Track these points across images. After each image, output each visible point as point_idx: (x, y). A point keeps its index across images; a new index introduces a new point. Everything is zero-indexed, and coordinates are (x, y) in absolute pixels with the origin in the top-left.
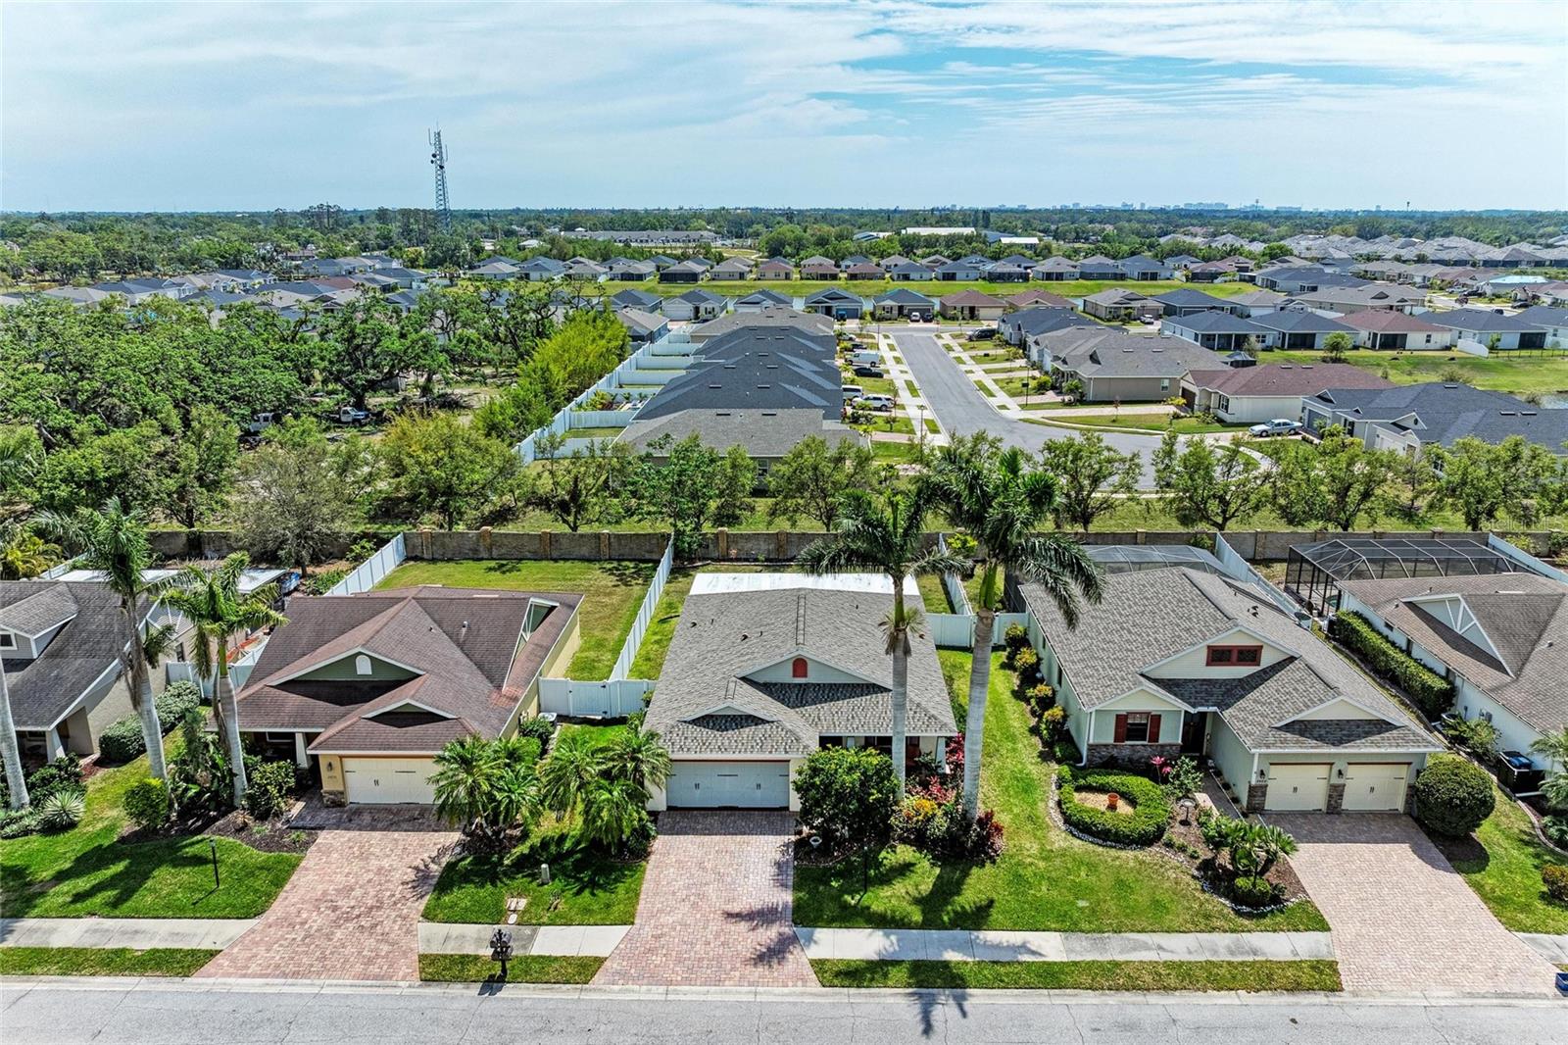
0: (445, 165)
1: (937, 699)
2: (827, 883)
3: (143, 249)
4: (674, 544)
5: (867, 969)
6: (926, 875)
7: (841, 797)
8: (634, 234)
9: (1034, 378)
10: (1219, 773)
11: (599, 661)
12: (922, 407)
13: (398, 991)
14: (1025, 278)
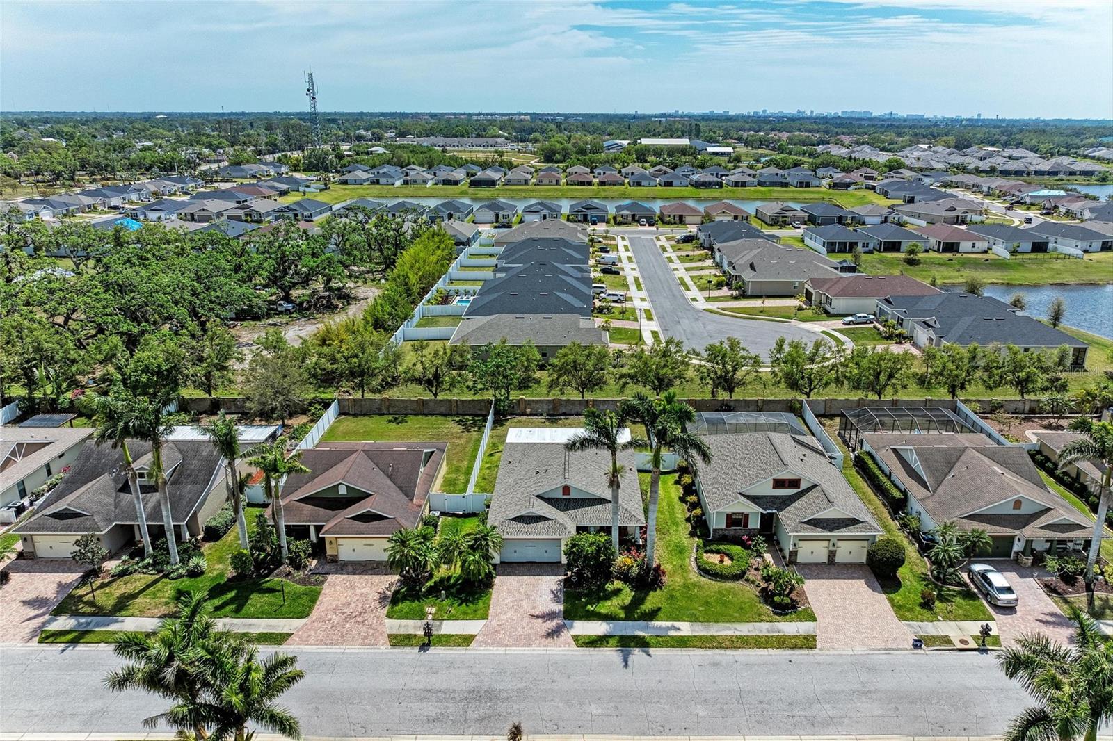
0: (316, 96)
1: (637, 506)
2: (580, 599)
3: (107, 159)
4: (494, 407)
5: (599, 640)
6: (627, 595)
7: (586, 558)
8: (449, 140)
9: (716, 276)
10: (778, 543)
11: (458, 480)
12: (643, 299)
13: (381, 651)
14: (720, 185)
